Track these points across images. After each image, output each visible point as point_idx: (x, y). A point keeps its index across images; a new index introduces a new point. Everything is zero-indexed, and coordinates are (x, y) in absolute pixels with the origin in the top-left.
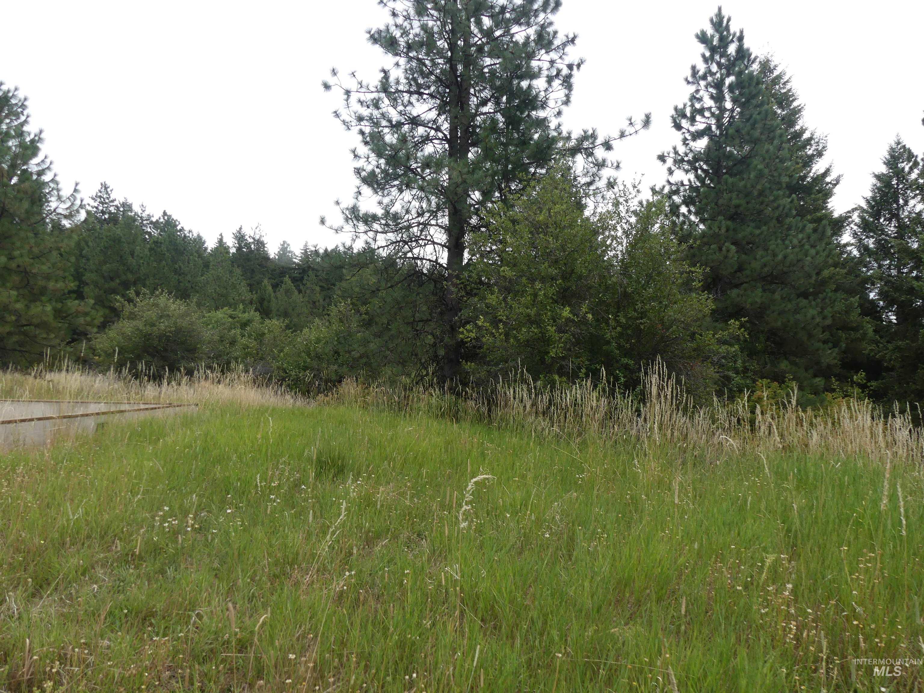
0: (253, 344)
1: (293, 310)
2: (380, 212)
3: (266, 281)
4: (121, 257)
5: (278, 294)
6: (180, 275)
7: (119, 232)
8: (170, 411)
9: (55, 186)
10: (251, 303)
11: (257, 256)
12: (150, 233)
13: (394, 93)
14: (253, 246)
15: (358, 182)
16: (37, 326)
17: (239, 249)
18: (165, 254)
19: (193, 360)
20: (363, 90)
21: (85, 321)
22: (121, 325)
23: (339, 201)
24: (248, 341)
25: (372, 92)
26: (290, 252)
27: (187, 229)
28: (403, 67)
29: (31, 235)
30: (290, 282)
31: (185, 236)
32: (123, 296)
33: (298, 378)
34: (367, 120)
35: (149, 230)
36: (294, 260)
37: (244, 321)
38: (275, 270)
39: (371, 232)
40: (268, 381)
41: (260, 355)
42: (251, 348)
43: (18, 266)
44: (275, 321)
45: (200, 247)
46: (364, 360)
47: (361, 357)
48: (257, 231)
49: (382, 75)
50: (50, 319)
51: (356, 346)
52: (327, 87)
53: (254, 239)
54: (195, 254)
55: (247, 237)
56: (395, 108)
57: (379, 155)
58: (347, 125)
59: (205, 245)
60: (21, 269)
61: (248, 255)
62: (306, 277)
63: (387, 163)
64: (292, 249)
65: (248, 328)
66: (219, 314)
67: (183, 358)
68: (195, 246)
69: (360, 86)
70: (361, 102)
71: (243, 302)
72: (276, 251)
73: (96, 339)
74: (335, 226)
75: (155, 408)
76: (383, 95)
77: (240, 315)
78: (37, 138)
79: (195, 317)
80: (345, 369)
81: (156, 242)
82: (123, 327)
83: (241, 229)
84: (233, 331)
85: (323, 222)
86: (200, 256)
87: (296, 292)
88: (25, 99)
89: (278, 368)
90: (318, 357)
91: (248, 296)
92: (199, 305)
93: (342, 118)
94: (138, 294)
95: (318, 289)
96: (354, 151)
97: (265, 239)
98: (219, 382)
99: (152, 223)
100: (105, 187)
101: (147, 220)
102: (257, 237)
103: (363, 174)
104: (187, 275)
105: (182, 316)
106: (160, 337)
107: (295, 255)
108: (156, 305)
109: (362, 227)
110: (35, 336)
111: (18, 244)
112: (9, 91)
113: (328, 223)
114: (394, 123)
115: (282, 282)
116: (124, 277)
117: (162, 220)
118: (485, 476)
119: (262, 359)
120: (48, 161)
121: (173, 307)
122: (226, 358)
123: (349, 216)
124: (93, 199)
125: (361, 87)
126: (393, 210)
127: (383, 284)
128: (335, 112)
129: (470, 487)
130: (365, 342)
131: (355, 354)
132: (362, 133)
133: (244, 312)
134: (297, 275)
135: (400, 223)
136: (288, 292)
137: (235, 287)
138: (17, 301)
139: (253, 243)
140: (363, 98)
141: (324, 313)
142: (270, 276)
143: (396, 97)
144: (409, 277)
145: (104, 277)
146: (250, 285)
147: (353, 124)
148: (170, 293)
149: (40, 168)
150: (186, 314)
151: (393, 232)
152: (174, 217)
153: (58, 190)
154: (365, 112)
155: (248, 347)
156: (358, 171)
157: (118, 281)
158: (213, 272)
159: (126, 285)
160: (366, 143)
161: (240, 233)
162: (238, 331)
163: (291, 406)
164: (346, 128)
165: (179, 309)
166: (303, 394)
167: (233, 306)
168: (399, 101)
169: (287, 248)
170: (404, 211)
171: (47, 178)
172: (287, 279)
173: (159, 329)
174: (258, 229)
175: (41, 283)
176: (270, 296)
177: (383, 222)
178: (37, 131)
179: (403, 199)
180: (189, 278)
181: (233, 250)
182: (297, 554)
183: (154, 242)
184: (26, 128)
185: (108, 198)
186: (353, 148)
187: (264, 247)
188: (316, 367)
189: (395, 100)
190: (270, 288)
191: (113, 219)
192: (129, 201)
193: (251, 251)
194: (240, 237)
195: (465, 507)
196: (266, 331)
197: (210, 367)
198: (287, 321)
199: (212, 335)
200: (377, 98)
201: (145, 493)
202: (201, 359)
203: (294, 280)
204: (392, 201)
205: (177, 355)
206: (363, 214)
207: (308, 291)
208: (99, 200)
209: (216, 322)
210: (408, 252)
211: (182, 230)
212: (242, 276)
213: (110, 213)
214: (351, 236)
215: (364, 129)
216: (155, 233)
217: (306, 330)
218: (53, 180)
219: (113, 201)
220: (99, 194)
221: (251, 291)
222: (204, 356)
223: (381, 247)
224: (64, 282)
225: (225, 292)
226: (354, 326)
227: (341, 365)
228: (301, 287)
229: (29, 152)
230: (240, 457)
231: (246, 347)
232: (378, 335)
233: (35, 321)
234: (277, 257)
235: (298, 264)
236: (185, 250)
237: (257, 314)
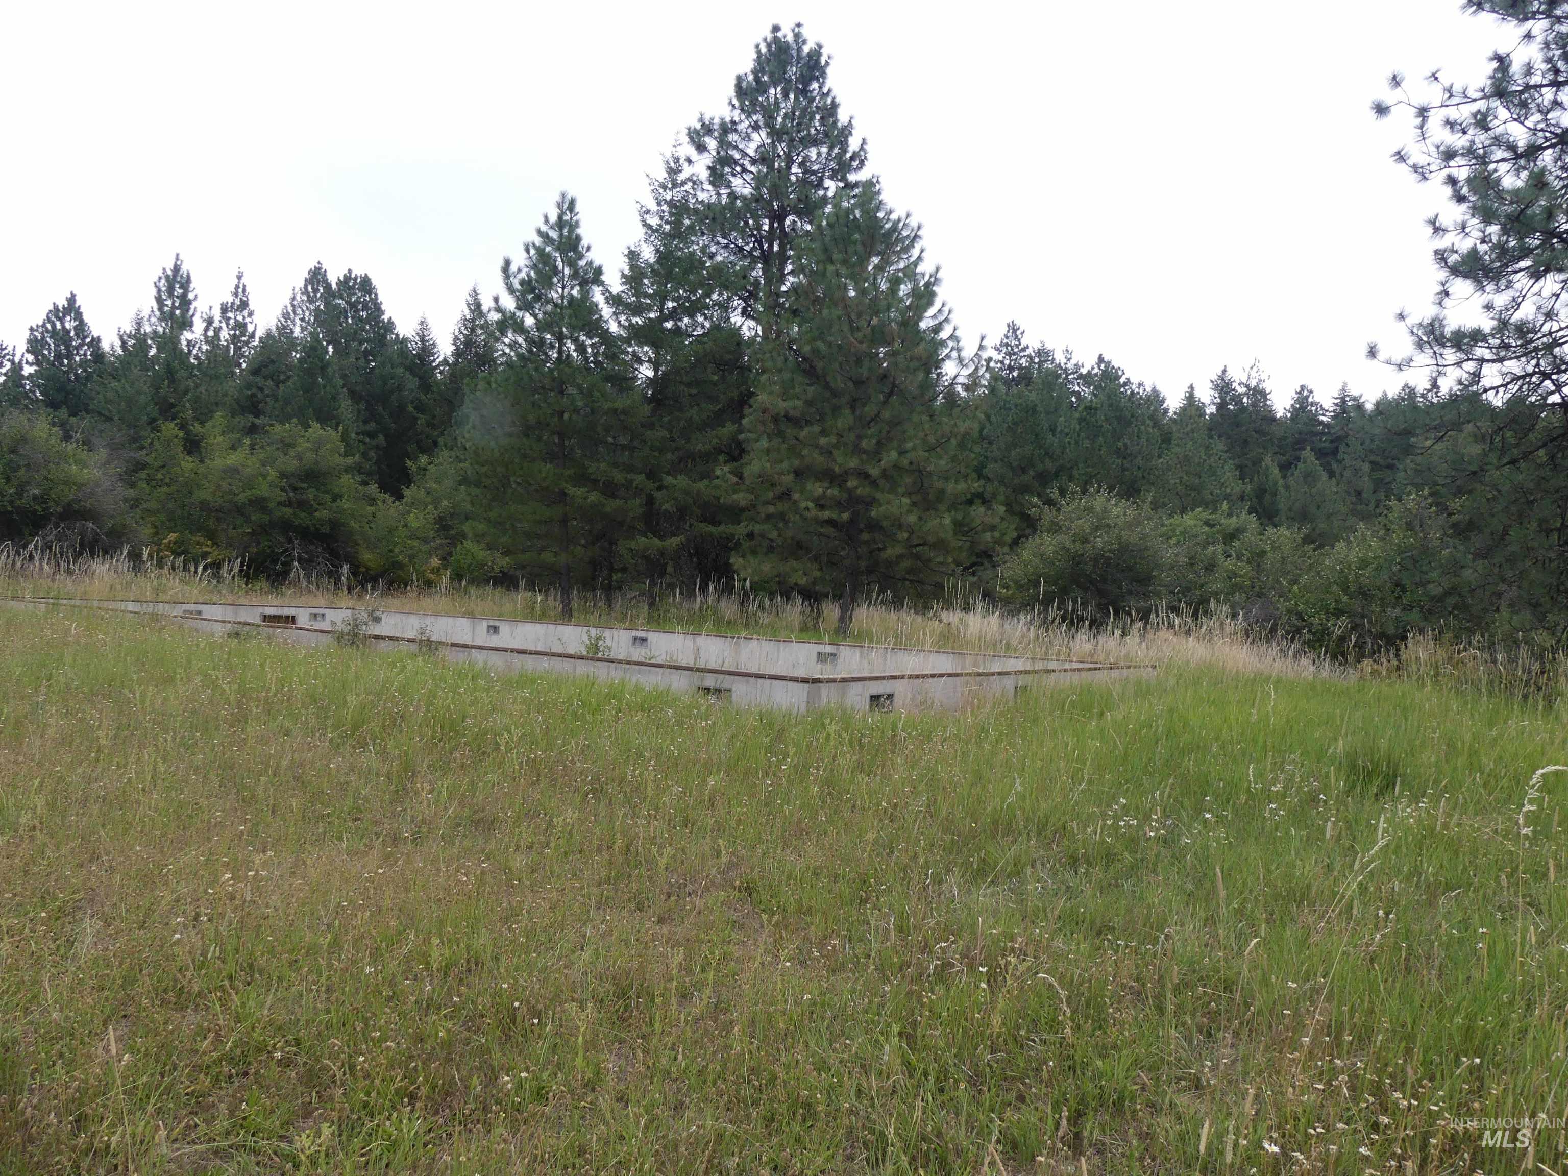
0: (1245, 569)
1: (1319, 507)
2: (1487, 324)
3: (1268, 460)
4: (1037, 436)
5: (1291, 481)
6: (1125, 458)
7: (1033, 396)
8: (1115, 674)
9: (955, 344)
10: (1242, 498)
11: (1254, 417)
12: (1079, 393)
13: (1521, 92)
14: (1245, 400)
15: (1443, 274)
16: (933, 546)
17: (1221, 406)
18: (1102, 426)
19: (1146, 596)
20: (1454, 101)
21: (993, 537)
22: (1038, 541)
23: (1405, 314)
24: (1236, 565)
25: (1475, 100)
26: (1312, 404)
27: (1135, 380)
28: (1540, 39)
29: (925, 418)
30: (1313, 459)
31: (1132, 393)
32: (1039, 496)
33: (1324, 630)
34: (1462, 154)
35: (1077, 389)
36: (1321, 418)
37: (1230, 530)
38: (1285, 438)
39: (1470, 363)
40: (1270, 632)
41: (1257, 589)
42: (1241, 576)
43: (911, 463)
44: (1283, 531)
45: (1156, 410)
46: (1452, 600)
47: (1447, 593)
48: (1253, 373)
49: (1495, 64)
50: (949, 535)
51: (1434, 575)
52: (1381, 110)
53: (1247, 386)
54: (1148, 422)
55: (1235, 385)
56: (1522, 123)
57: (1488, 217)
58: (1421, 173)
59: (1165, 405)
60: (913, 467)
61: (1236, 416)
62: (1342, 448)
63: (1505, 231)
64: (1317, 399)
65: (1236, 544)
66: (1189, 520)
67: (1130, 592)
68: (1149, 408)
69: (1447, 95)
70: (1450, 124)
71: (1227, 497)
72: (1288, 404)
73: (1005, 563)
74: (1397, 359)
75: (1095, 669)
76: (1496, 103)
77: (1223, 521)
78: (932, 280)
79: (1148, 527)
80: (1415, 615)
81: (1089, 408)
82: (1042, 544)
83: (1224, 371)
84: (1211, 548)
85: (1372, 353)
86: (1156, 424)
87: (1325, 476)
88: (919, 228)
89: (1289, 611)
90: (1364, 594)
91: (1237, 488)
92: (1155, 506)
93: (1410, 162)
94: (1062, 493)
95: (1366, 467)
96: (1433, 222)
97: (1267, 386)
98: (1188, 633)
99: (1081, 376)
100: (1013, 329)
101: (1073, 373)
102: (1253, 383)
103: (1453, 259)
104: (1136, 457)
105: (1130, 526)
106: (1095, 560)
107: (1322, 408)
108: (1089, 509)
109: (1450, 355)
110: (930, 560)
111: (911, 432)
112: (899, 220)
113: (1382, 356)
114: (1521, 150)
115: (1298, 459)
116: (1040, 467)
117: (1096, 370)
118: (1557, 767)
119: (1260, 595)
120: (946, 309)
121: (1115, 511)
122: (1198, 592)
123: (1425, 338)
124: (997, 349)
125: (1451, 96)
126: (1517, 316)
127: (1493, 458)
128: (1398, 153)
129: (1534, 781)
130: (1456, 567)
131: (1435, 590)
132: (1452, 181)
133: (1230, 515)
134: (1326, 445)
135: (1532, 341)
136: (1309, 477)
137: (1214, 474)
138: (909, 512)
139: (1246, 394)
140: (1453, 114)
141: (1378, 511)
142: (1277, 449)
143: (1526, 99)
144: (1551, 441)
145: (1012, 469)
146: (1240, 468)
147: (1433, 168)
148: (1111, 489)
149: (937, 322)
150: (1137, 522)
151: (1518, 358)
152: (1116, 364)
153: (959, 350)
154: (1459, 142)
155: (1236, 575)
156: (1441, 256)
157: (1032, 473)
158: (1176, 450)
159: (1044, 479)
160: (1460, 199)
161: (1223, 379)
162: (1220, 548)
163: (1311, 678)
164: (1420, 177)
165: (1125, 515)
166: (1334, 657)
167: (1211, 505)
168: (1532, 105)
169: (1307, 397)
170: (1541, 318)
171: (944, 335)
172: (1307, 453)
173: (1094, 547)
174: (1255, 369)
175: (938, 484)
176: (1276, 484)
177: (1496, 342)
178: (933, 269)
179: (1539, 294)
180: (1139, 461)
181: (1211, 410)
182: (1309, 887)
183: (1086, 408)
184: (919, 269)
185: (1017, 346)
186: (1431, 215)
187: (1266, 399)
188: (1360, 610)
189: (1524, 105)
190: (1276, 471)
191: (1025, 377)
192: (1049, 346)
193: (1243, 409)
194: (1223, 386)
195: (1527, 807)
196: (1268, 548)
197: (1174, 609)
198: (1305, 531)
199: (1176, 555)
200: (1484, 109)
201: (1090, 782)
202: (1159, 596)
203: (1321, 454)
204: (1514, 299)
205: (1120, 587)
206: (1452, 333)
207: (1347, 473)
208: (1004, 350)
209: (1181, 533)
210: (1552, 393)
211: (1128, 382)
212: (1226, 452)
213: (1020, 368)
214: (1428, 373)
215: (1455, 172)
216: (1086, 392)
217: (1340, 545)
218: (952, 337)
219: (1024, 350)
220: (1005, 341)
221: (1242, 478)
222: (1163, 590)
223: (1492, 388)
224: (966, 481)
225: (1197, 481)
226: (1435, 535)
227: (1409, 608)
228: (1334, 466)
229: (924, 301)
230: (1223, 747)
231: (1233, 575)
232: (1483, 555)
233: (931, 539)
234: (1289, 415)
235: (1327, 425)
236: (1132, 416)
237: (1253, 518)
